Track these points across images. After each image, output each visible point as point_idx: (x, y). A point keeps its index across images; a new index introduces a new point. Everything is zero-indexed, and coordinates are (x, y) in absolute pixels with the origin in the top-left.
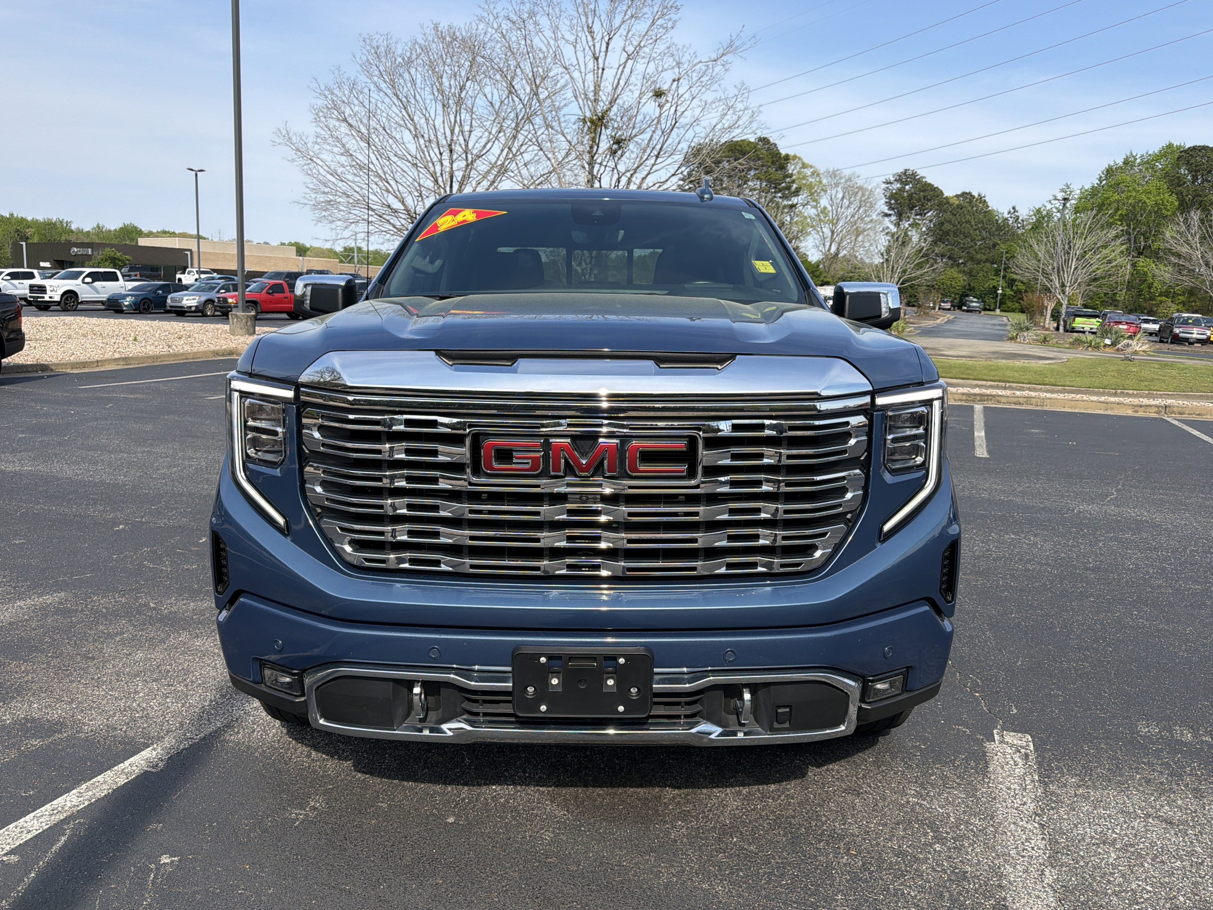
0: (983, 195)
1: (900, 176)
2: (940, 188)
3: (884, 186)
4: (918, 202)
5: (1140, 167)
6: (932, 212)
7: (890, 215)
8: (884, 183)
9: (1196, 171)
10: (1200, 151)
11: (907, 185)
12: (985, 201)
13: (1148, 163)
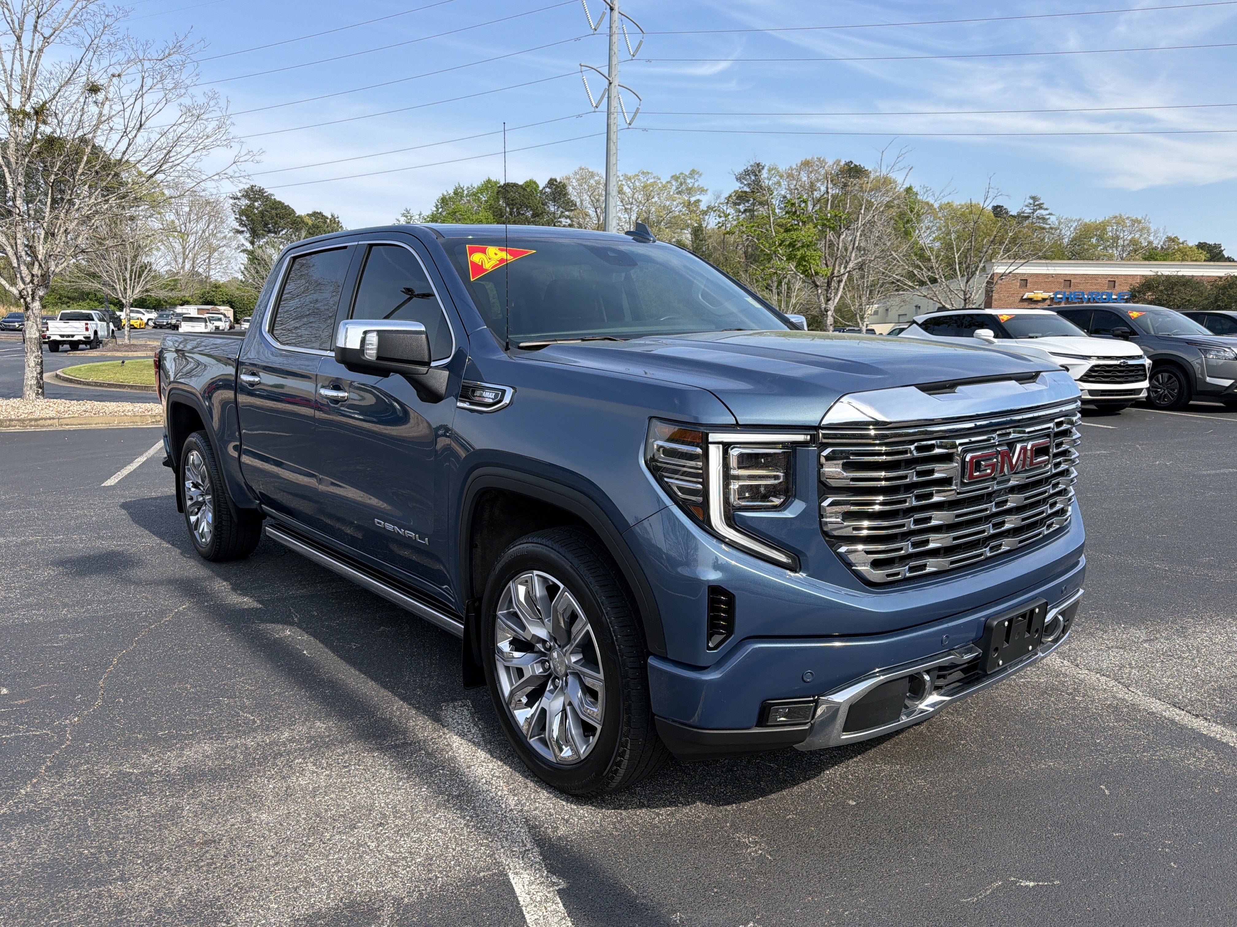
0: (336, 216)
1: (247, 192)
2: (291, 206)
3: (232, 201)
4: (271, 220)
5: (468, 198)
6: (286, 230)
7: (242, 232)
8: (231, 198)
9: (512, 204)
10: (512, 187)
11: (255, 201)
12: (339, 222)
13: (474, 195)
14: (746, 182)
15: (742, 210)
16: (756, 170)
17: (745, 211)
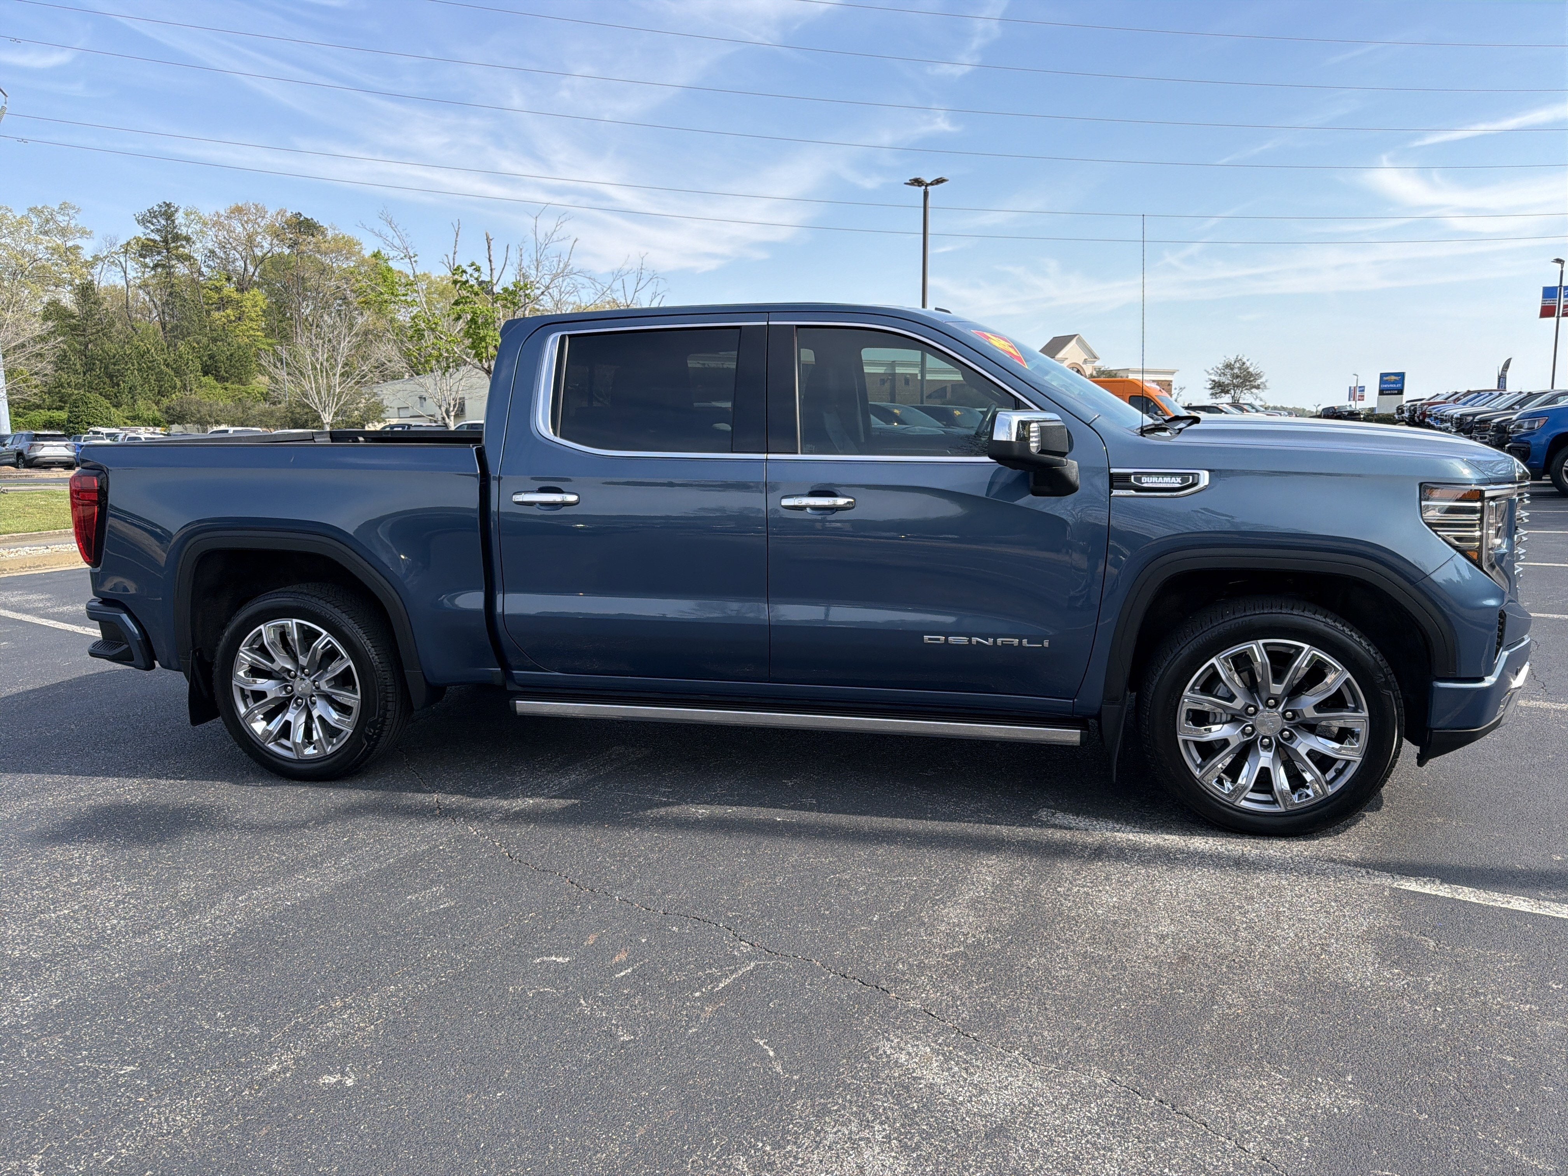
14: (152, 227)
15: (151, 265)
16: (168, 212)
17: (156, 266)
